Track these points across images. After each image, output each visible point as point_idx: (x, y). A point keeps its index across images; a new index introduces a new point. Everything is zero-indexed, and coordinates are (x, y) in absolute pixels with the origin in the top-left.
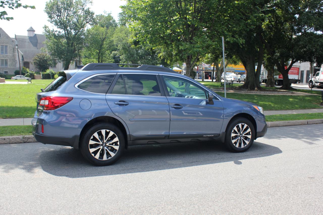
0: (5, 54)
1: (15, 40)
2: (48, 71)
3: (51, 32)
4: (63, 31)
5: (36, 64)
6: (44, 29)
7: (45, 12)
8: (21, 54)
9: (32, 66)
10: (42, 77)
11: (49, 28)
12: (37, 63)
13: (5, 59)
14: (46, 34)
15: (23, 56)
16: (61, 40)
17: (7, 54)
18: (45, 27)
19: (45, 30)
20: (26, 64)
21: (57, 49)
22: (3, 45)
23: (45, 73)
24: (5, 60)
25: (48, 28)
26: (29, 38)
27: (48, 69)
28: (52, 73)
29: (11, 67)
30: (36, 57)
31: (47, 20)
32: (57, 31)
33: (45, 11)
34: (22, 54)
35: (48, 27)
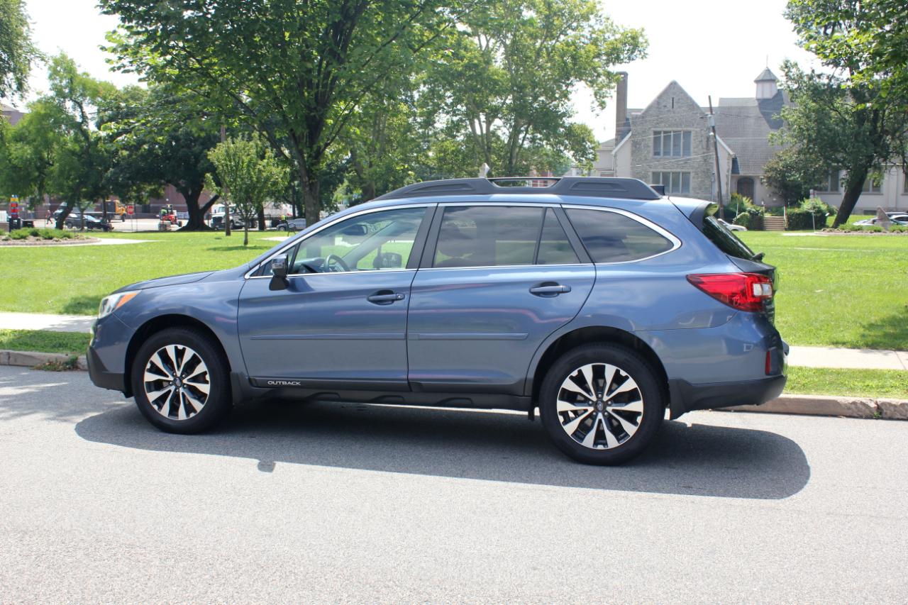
0: (684, 155)
1: (709, 113)
2: (807, 206)
3: (806, 79)
4: (841, 74)
5: (774, 183)
6: (783, 74)
7: (787, 19)
8: (729, 154)
9: (761, 190)
10: (786, 226)
11: (799, 66)
12: (775, 180)
13: (684, 170)
14: (789, 87)
15: (734, 161)
16: (838, 102)
17: (689, 155)
18: (787, 67)
19: (786, 75)
20: (745, 185)
21: (819, 131)
22: (680, 131)
23: (797, 210)
24: (683, 173)
25: (798, 69)
26: (759, 104)
27: (808, 197)
28: (819, 211)
29: (698, 193)
30: (772, 162)
31: (796, 44)
32: (821, 74)
33: (787, 16)
34: (731, 153)
35: (796, 64)
